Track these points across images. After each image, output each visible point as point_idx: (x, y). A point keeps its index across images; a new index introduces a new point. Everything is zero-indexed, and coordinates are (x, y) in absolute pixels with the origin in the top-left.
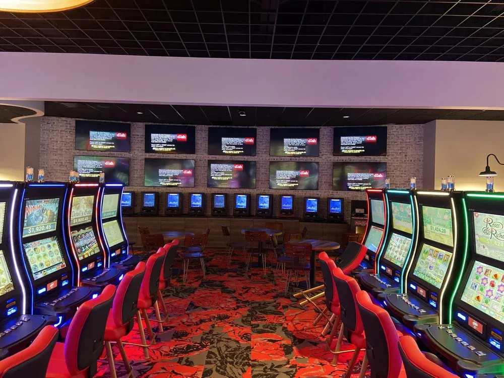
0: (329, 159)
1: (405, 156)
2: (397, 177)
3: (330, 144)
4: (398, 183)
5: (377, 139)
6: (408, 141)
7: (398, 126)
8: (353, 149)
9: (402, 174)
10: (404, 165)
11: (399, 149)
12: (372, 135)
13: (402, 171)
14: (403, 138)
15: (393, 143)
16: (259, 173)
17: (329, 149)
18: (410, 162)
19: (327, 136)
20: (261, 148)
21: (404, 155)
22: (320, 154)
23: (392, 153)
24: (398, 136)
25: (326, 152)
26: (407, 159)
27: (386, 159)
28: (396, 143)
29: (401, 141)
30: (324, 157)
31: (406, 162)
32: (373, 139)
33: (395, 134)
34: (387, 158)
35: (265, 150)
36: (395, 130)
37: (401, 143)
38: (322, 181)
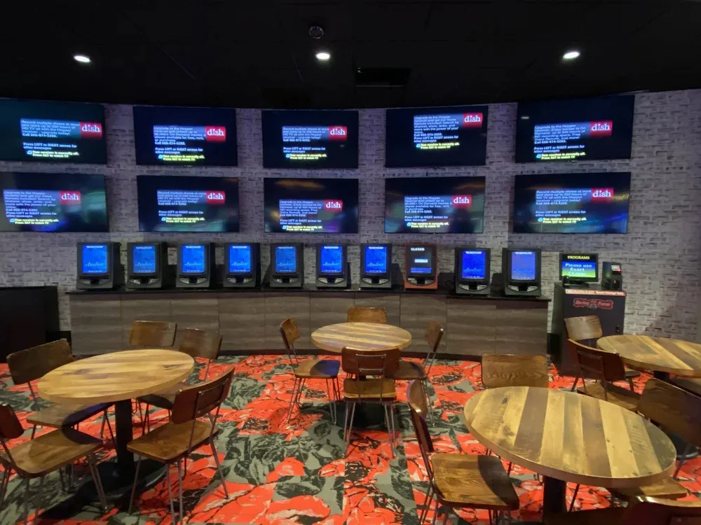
0: (504, 171)
1: (669, 158)
2: (650, 202)
3: (508, 139)
4: (651, 216)
5: (613, 128)
6: (675, 126)
7: (653, 95)
8: (562, 151)
9: (659, 196)
10: (665, 177)
11: (656, 143)
12: (601, 119)
13: (661, 190)
14: (664, 120)
15: (642, 132)
16: (365, 203)
17: (506, 149)
18: (678, 170)
19: (501, 124)
20: (367, 153)
21: (666, 158)
22: (487, 161)
23: (639, 152)
24: (654, 116)
25: (498, 157)
26: (673, 166)
27: (624, 167)
28: (650, 132)
29: (660, 126)
30: (493, 167)
31: (670, 170)
32: (606, 127)
33: (649, 111)
34: (627, 164)
35: (375, 157)
36: (647, 104)
37: (660, 130)
38: (490, 214)
